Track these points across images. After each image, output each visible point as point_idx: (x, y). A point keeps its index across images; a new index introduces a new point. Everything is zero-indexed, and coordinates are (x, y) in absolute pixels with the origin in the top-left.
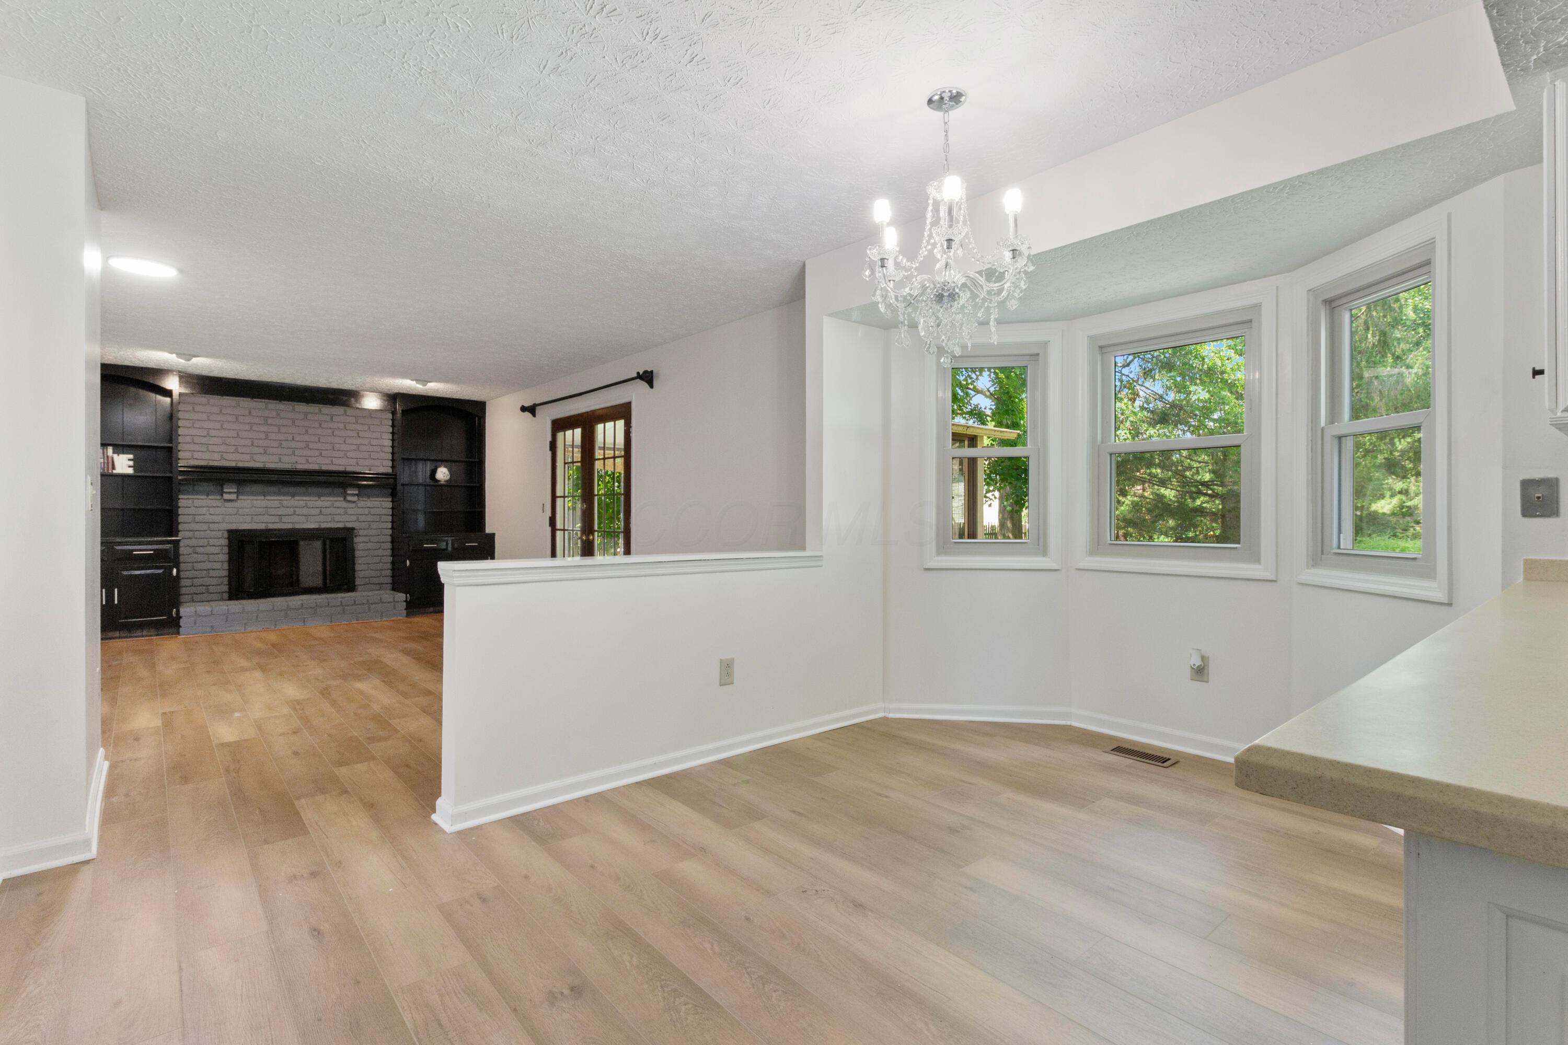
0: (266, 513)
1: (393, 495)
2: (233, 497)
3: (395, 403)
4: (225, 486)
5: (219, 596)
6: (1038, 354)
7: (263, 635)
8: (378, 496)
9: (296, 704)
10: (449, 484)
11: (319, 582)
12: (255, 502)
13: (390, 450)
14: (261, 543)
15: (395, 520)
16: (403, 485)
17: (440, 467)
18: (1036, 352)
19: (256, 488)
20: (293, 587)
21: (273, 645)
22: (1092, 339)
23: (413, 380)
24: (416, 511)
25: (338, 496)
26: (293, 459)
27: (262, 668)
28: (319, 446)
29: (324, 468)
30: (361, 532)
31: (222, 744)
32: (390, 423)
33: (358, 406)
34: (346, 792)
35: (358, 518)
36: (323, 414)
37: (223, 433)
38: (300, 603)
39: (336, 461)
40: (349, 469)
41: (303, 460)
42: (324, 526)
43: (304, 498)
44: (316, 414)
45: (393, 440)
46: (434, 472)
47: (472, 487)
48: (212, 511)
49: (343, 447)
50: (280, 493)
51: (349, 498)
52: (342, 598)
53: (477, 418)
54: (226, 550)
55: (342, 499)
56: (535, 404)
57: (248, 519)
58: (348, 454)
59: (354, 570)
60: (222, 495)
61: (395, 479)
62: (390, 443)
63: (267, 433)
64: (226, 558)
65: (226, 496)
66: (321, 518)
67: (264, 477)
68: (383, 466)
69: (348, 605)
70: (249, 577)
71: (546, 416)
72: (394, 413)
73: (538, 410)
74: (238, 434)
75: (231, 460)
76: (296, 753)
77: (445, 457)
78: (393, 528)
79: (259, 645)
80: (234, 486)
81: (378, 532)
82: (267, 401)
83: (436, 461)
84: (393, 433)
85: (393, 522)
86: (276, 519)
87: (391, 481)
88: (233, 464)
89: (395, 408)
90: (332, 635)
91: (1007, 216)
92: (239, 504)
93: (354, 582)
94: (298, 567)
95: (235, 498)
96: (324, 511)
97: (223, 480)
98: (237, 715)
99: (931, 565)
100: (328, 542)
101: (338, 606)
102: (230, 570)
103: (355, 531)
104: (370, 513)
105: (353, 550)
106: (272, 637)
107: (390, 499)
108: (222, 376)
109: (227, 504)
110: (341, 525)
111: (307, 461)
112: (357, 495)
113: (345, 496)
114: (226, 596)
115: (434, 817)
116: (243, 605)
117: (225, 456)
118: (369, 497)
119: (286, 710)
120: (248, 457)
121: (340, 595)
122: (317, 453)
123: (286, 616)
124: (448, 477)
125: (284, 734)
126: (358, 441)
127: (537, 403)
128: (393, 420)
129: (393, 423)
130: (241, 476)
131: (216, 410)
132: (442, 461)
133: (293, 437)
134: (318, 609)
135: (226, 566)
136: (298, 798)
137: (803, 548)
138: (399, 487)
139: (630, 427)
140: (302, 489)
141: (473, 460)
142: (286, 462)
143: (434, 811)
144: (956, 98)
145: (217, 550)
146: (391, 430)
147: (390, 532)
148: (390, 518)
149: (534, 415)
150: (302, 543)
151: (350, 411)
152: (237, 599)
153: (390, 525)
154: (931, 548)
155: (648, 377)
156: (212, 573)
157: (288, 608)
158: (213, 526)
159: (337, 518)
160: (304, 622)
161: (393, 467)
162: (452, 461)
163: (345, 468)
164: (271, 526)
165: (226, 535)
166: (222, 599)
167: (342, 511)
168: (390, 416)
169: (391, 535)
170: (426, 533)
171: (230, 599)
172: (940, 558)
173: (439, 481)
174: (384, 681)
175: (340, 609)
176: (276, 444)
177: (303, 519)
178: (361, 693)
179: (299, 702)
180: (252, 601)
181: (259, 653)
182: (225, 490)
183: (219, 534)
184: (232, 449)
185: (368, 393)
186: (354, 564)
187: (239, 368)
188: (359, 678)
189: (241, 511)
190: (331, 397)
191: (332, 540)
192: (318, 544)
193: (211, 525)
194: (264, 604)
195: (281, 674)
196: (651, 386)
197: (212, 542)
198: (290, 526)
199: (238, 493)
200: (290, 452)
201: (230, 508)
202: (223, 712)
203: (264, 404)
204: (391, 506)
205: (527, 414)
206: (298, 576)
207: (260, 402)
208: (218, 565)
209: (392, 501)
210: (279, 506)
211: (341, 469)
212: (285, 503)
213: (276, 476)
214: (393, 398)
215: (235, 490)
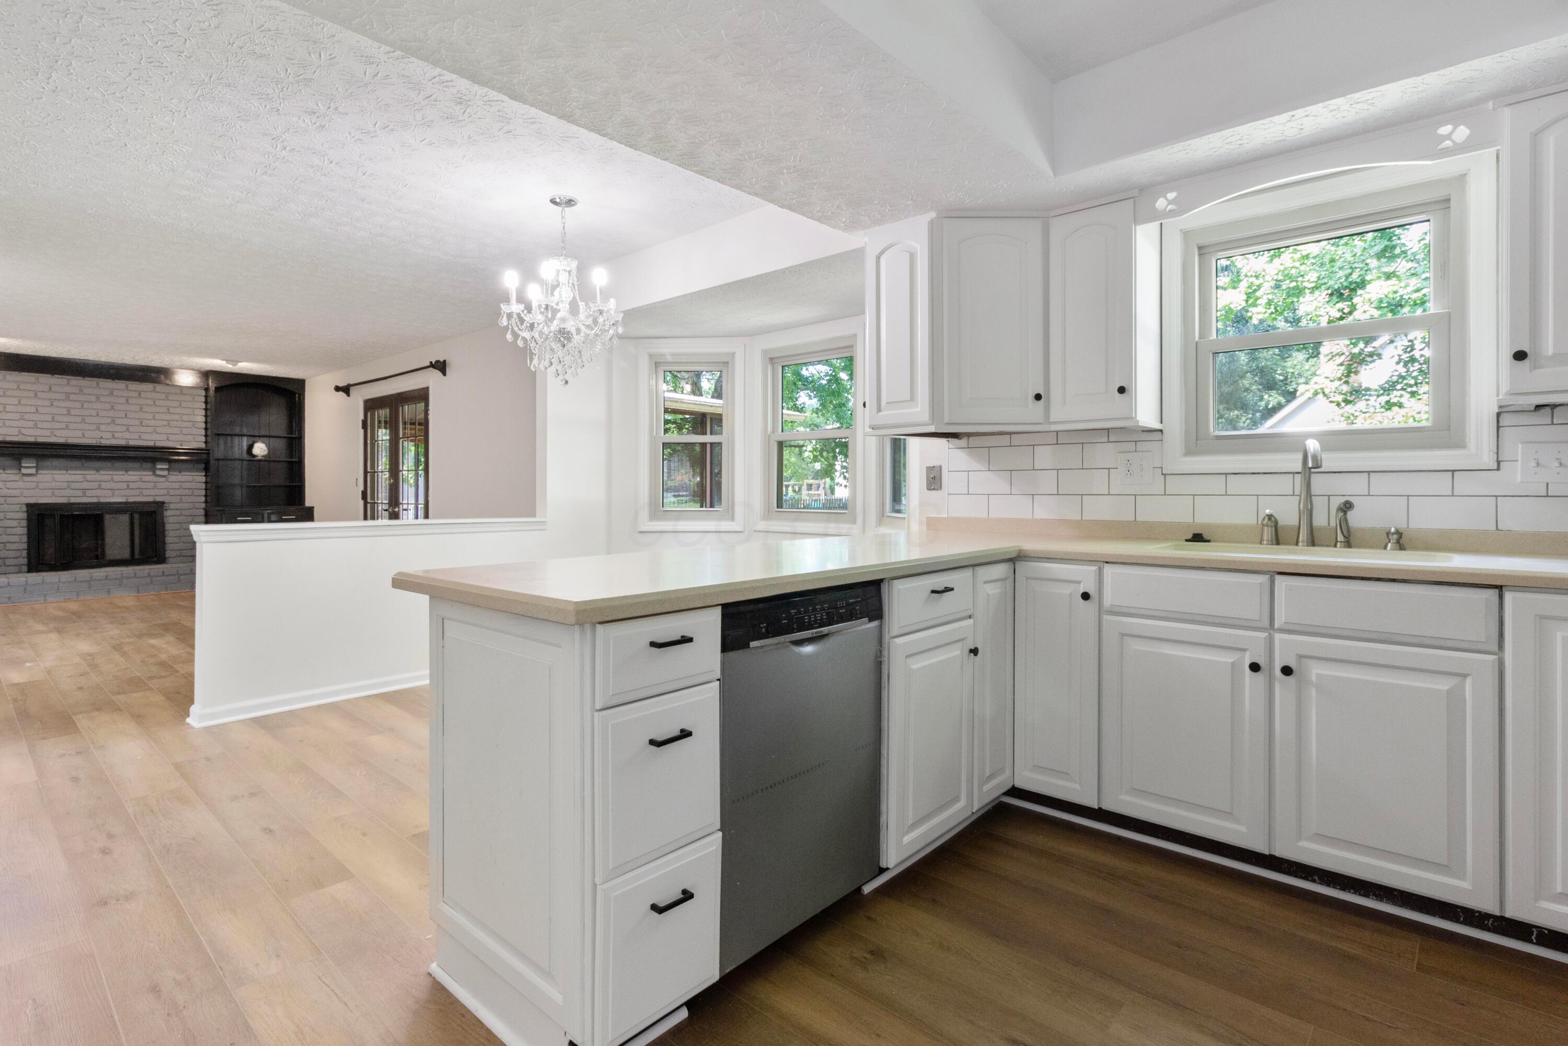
0: (69, 487)
1: (206, 469)
2: (33, 471)
3: (207, 380)
4: (23, 461)
5: (17, 569)
6: (728, 363)
7: (64, 605)
8: (189, 470)
9: (89, 658)
10: (267, 460)
11: (126, 554)
12: (56, 476)
13: (203, 425)
14: (62, 516)
15: (208, 494)
16: (218, 460)
17: (257, 442)
18: (726, 360)
19: (56, 462)
20: (98, 559)
21: (74, 613)
22: (765, 352)
23: (223, 360)
24: (233, 486)
25: (148, 470)
26: (97, 434)
27: (59, 631)
28: (125, 421)
29: (132, 443)
30: (172, 506)
31: (12, 684)
32: (203, 399)
33: (168, 382)
34: (120, 709)
35: (168, 492)
36: (130, 390)
37: (20, 409)
38: (104, 574)
39: (144, 436)
40: (159, 444)
41: (109, 435)
42: (131, 500)
43: (111, 473)
44: (124, 390)
45: (206, 416)
46: (251, 447)
47: (291, 462)
48: (9, 485)
49: (152, 423)
50: (83, 468)
51: (158, 472)
52: (150, 569)
53: (297, 395)
54: (24, 523)
55: (151, 473)
56: (349, 384)
57: (49, 493)
58: (158, 429)
59: (164, 543)
60: (20, 470)
61: (208, 454)
62: (203, 419)
63: (69, 409)
64: (25, 531)
65: (24, 471)
66: (129, 492)
67: (69, 452)
68: (196, 441)
69: (156, 576)
70: (50, 551)
71: (359, 398)
72: (207, 390)
73: (352, 390)
74: (37, 409)
75: (30, 435)
76: (81, 688)
77: (263, 433)
78: (206, 502)
79: (61, 614)
80: (34, 461)
81: (191, 506)
82: (69, 377)
83: (254, 436)
84: (206, 409)
85: (206, 496)
86: (80, 493)
87: (204, 456)
88: (32, 439)
89: (208, 385)
90: (138, 604)
91: (595, 286)
92: (40, 477)
93: (164, 554)
94: (103, 539)
95: (35, 473)
96: (132, 485)
97: (20, 454)
98: (28, 664)
99: (643, 528)
100: (136, 516)
101: (146, 577)
102: (29, 543)
103: (166, 505)
104: (181, 488)
105: (163, 524)
106: (74, 606)
107: (204, 474)
108: (19, 353)
109: (26, 479)
110: (151, 499)
111: (113, 436)
112: (168, 469)
113: (154, 470)
114: (25, 568)
115: (188, 720)
116: (43, 576)
117: (24, 431)
118: (180, 472)
119: (77, 660)
120: (48, 433)
121: (147, 567)
122: (124, 429)
123: (90, 587)
124: (266, 452)
125: (71, 676)
126: (168, 417)
127: (351, 383)
128: (206, 397)
129: (206, 399)
130: (40, 452)
131: (14, 386)
132: (259, 436)
133: (98, 412)
134: (124, 581)
135: (25, 539)
136: (75, 714)
137: (533, 515)
138: (212, 462)
139: (428, 410)
140: (109, 464)
141: (293, 436)
142: (90, 437)
143: (188, 716)
144: (570, 202)
145: (15, 523)
146: (204, 406)
147: (203, 505)
148: (203, 492)
149: (348, 395)
150: (107, 517)
151: (159, 387)
152: (38, 571)
153: (203, 499)
154: (645, 513)
155: (441, 366)
156: (9, 546)
157: (92, 579)
158: (10, 500)
159: (146, 492)
160: (109, 592)
161: (206, 442)
162: (269, 437)
163: (155, 444)
164: (73, 500)
165: (25, 509)
166: (20, 572)
167: (151, 485)
168: (203, 393)
169: (204, 509)
170: (242, 506)
171: (29, 571)
172: (651, 523)
173: (257, 456)
174: (177, 638)
175: (148, 579)
176: (79, 419)
177: (109, 493)
178: (153, 646)
179: (89, 655)
180: (53, 573)
181: (56, 619)
182: (23, 465)
183: (17, 508)
184: (31, 424)
185: (180, 370)
186: (164, 536)
187: (37, 347)
188: (151, 635)
189: (41, 486)
190: (140, 374)
191: (143, 514)
192: (125, 518)
193: (8, 499)
194: (65, 576)
195: (77, 635)
196: (444, 374)
197: (10, 515)
198: (94, 500)
199: (37, 468)
200: (94, 427)
201: (30, 482)
202: (16, 663)
203: (65, 381)
204: (204, 481)
205: (341, 394)
206: (103, 550)
207: (61, 378)
208: (16, 539)
209: (206, 476)
210: (82, 480)
211: (151, 444)
212: (89, 477)
213: (79, 451)
214: (206, 374)
215: (35, 465)
